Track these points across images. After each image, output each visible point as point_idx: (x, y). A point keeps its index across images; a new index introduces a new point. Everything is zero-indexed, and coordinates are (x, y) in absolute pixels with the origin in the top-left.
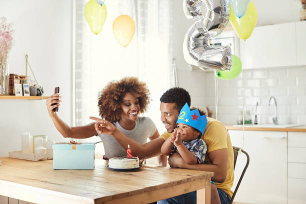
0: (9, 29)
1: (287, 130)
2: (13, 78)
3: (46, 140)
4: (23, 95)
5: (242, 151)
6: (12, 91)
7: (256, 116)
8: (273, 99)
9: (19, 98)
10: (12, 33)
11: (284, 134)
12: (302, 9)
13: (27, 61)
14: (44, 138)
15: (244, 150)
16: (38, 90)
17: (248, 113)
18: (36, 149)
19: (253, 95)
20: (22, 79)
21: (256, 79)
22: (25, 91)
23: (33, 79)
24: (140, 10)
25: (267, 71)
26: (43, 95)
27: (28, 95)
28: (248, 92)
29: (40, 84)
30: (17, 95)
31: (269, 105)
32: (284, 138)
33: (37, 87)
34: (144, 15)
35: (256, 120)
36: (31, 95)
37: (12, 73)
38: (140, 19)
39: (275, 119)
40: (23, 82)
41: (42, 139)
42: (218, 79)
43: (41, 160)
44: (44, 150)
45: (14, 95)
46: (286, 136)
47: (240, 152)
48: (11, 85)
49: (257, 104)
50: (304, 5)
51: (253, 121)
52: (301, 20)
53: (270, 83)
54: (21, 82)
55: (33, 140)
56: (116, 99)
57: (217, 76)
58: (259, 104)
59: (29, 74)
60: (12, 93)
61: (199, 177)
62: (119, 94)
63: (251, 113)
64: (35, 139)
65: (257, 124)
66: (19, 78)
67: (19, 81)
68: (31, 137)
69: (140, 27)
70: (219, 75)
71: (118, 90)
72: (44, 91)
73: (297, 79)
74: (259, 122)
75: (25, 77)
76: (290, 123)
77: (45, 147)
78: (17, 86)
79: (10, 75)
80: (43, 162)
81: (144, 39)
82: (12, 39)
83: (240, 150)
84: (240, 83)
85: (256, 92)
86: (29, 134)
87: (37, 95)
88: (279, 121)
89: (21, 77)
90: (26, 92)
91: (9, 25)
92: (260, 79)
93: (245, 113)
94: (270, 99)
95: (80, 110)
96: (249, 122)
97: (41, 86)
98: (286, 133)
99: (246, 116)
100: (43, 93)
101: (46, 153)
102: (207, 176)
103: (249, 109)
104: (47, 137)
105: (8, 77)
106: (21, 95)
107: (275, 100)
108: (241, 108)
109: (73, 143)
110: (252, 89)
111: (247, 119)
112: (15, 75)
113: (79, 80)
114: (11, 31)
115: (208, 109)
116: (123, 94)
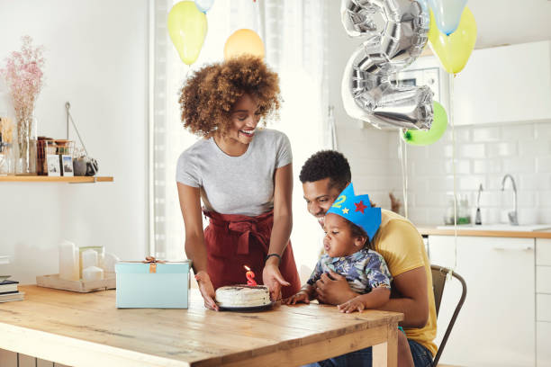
0: (36, 58)
1: (535, 236)
2: (44, 145)
3: (103, 255)
4: (62, 174)
5: (454, 275)
6: (43, 168)
7: (478, 210)
8: (508, 180)
9: (55, 180)
10: (41, 63)
11: (530, 243)
13: (68, 114)
14: (100, 252)
15: (456, 272)
16: (88, 164)
17: (465, 204)
18: (84, 271)
19: (472, 172)
20: (61, 147)
21: (479, 143)
22: (66, 167)
23: (79, 146)
24: (269, 20)
25: (499, 127)
26: (98, 175)
27: (71, 174)
28: (464, 167)
29: (91, 155)
30: (50, 174)
31: (503, 190)
32: (529, 248)
33: (86, 160)
34: (276, 28)
35: (478, 216)
36: (75, 175)
37: (41, 135)
38: (269, 35)
39: (512, 215)
40: (62, 151)
41: (96, 252)
42: (408, 146)
43: (94, 291)
44: (99, 273)
45: (46, 174)
46: (532, 245)
47: (449, 276)
48: (41, 157)
49: (481, 188)
51: (474, 219)
53: (504, 150)
54: (57, 151)
55: (81, 255)
56: (228, 109)
57: (405, 140)
58: (484, 187)
59: (73, 137)
60: (42, 172)
61: (377, 321)
62: (233, 101)
63: (470, 204)
64: (83, 253)
65: (480, 224)
66: (54, 144)
67: (55, 149)
68: (76, 249)
69: (270, 50)
71: (232, 93)
72: (99, 167)
74: (483, 221)
75: (64, 143)
76: (539, 223)
77: (102, 268)
78: (52, 159)
79: (39, 139)
80: (97, 293)
82: (42, 74)
83: (450, 272)
84: (449, 151)
85: (478, 167)
86: (73, 245)
87: (87, 175)
88: (521, 218)
89: (57, 143)
90: (68, 170)
91: (37, 50)
92: (486, 144)
93: (459, 204)
94: (504, 180)
95: (162, 201)
96: (466, 221)
97: (95, 159)
98: (533, 240)
99: (460, 209)
100: (97, 170)
101: (102, 278)
102: (391, 320)
103: (466, 196)
104: (104, 249)
105: (35, 144)
106: (59, 174)
107: (512, 180)
108: (451, 196)
109: (152, 261)
110: (472, 161)
111: (463, 215)
112: (48, 139)
113: (162, 148)
114: (40, 61)
115: (391, 197)
116: (238, 100)
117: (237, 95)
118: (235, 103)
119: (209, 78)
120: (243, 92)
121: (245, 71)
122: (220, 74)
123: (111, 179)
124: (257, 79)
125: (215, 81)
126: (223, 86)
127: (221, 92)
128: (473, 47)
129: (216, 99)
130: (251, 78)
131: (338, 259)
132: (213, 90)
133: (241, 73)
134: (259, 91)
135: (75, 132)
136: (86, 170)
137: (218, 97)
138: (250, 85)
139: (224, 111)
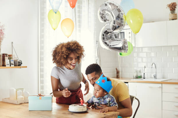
0: (2, 28)
1: (162, 83)
2: (5, 56)
3: (24, 91)
4: (10, 66)
5: (136, 98)
7: (144, 74)
8: (154, 64)
9: (8, 68)
10: (4, 30)
12: (171, 14)
13: (12, 46)
14: (23, 91)
15: (136, 97)
16: (19, 62)
17: (140, 72)
18: (18, 97)
19: (142, 62)
20: (10, 57)
21: (144, 52)
22: (12, 63)
23: (16, 56)
24: (77, 14)
25: (150, 48)
26: (22, 65)
27: (13, 66)
28: (140, 60)
29: (20, 59)
30: (6, 66)
31: (152, 68)
32: (160, 87)
33: (18, 61)
34: (80, 17)
35: (144, 76)
36: (15, 66)
37: (4, 53)
38: (77, 19)
39: (155, 76)
40: (11, 58)
41: (21, 91)
43: (21, 104)
44: (22, 98)
45: (5, 66)
47: (134, 99)
48: (4, 60)
49: (145, 67)
50: (171, 11)
51: (143, 77)
52: (170, 20)
53: (153, 54)
54: (9, 58)
55: (16, 92)
56: (65, 57)
58: (146, 66)
59: (14, 54)
60: (4, 65)
62: (67, 54)
63: (141, 72)
64: (17, 91)
65: (145, 78)
66: (8, 56)
67: (8, 58)
68: (15, 90)
69: (78, 24)
70: (121, 54)
71: (67, 52)
72: (22, 63)
73: (168, 53)
75: (11, 56)
76: (163, 78)
77: (23, 96)
78: (7, 61)
79: (3, 54)
80: (22, 105)
81: (80, 30)
82: (4, 34)
83: (135, 98)
84: (135, 55)
85: (144, 60)
86: (14, 88)
87: (19, 66)
88: (158, 77)
89: (9, 56)
90: (12, 64)
91: (2, 26)
92: (147, 53)
93: (138, 72)
94: (152, 64)
95: (43, 73)
96: (140, 77)
97: (21, 60)
98: (161, 84)
99: (139, 73)
100: (22, 64)
101: (24, 99)
102: (115, 115)
103: (140, 69)
104: (24, 90)
105: (2, 56)
106: (9, 66)
107: (155, 64)
108: (135, 69)
109: (40, 95)
110: (142, 58)
111: (139, 75)
112: (6, 54)
113: (43, 56)
114: (3, 29)
115: (116, 69)
116: (69, 54)
117: (68, 52)
118: (68, 55)
119: (60, 47)
120: (71, 51)
121: (71, 45)
122: (63, 46)
123: (26, 67)
124: (75, 47)
125: (62, 48)
126: (64, 49)
127: (63, 51)
128: (143, 22)
129: (62, 54)
130: (73, 47)
131: (100, 98)
132: (61, 51)
133: (70, 46)
134: (76, 51)
135: (15, 52)
136: (18, 64)
137: (63, 53)
138: (73, 49)
139: (64, 57)
